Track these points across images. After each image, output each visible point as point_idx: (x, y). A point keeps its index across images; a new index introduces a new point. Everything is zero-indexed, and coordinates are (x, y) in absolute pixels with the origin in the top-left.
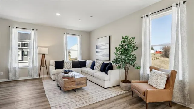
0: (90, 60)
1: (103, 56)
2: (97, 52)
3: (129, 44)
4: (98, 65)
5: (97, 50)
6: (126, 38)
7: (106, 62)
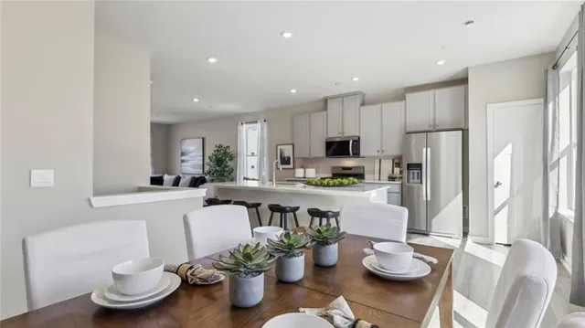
0: (169, 174)
1: (194, 167)
2: (183, 161)
3: (225, 153)
4: (185, 180)
5: (183, 158)
6: (220, 146)
7: (197, 176)
